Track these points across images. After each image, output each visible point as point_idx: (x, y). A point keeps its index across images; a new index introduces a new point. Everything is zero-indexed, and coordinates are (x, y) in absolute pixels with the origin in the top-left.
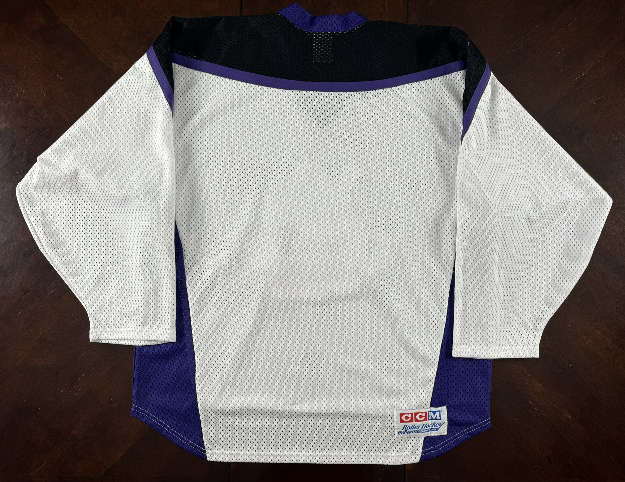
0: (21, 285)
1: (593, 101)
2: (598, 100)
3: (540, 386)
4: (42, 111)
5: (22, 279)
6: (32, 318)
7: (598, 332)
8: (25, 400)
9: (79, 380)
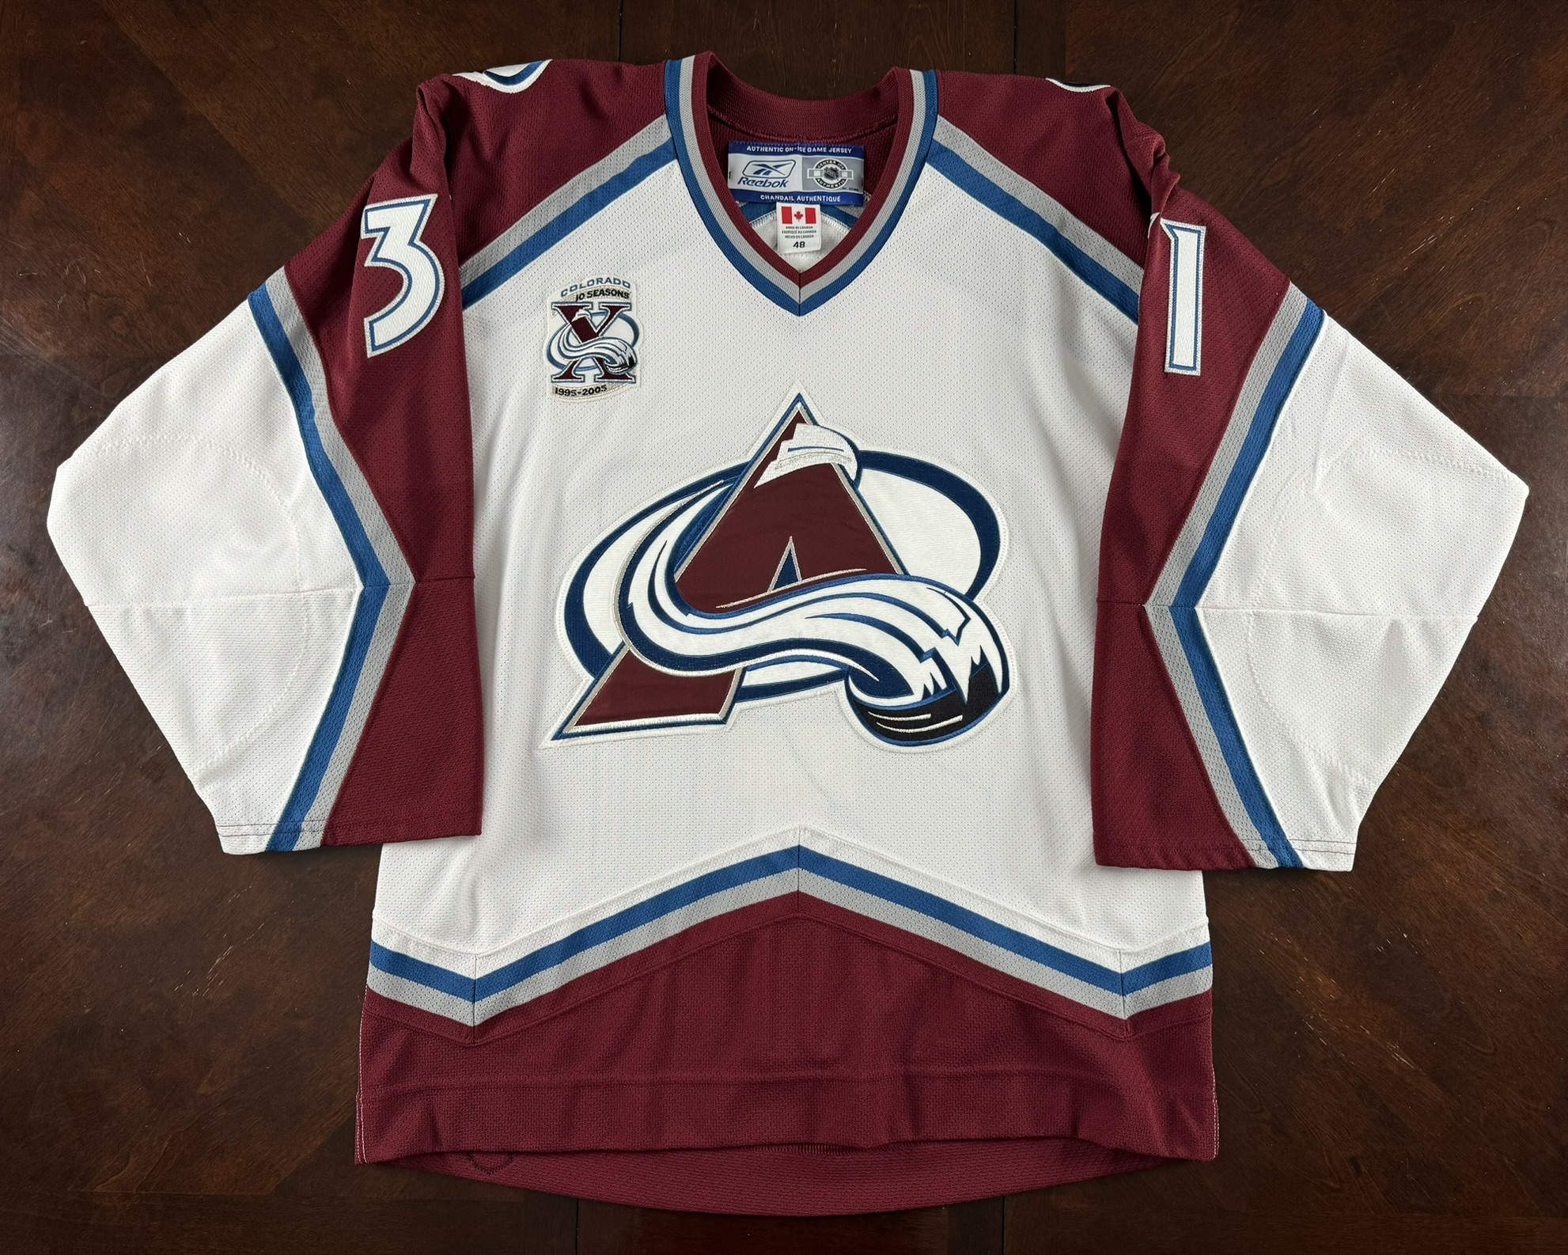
0: (83, 731)
1: (1455, 305)
2: (1468, 301)
3: (1332, 985)
4: (143, 319)
5: (85, 718)
6: (108, 812)
7: (1472, 856)
8: (86, 1008)
9: (217, 961)
